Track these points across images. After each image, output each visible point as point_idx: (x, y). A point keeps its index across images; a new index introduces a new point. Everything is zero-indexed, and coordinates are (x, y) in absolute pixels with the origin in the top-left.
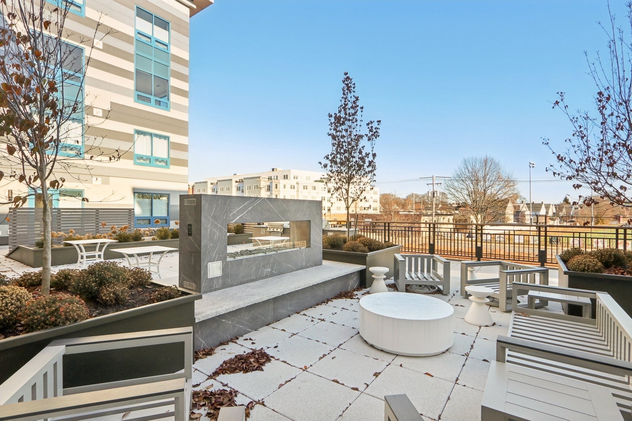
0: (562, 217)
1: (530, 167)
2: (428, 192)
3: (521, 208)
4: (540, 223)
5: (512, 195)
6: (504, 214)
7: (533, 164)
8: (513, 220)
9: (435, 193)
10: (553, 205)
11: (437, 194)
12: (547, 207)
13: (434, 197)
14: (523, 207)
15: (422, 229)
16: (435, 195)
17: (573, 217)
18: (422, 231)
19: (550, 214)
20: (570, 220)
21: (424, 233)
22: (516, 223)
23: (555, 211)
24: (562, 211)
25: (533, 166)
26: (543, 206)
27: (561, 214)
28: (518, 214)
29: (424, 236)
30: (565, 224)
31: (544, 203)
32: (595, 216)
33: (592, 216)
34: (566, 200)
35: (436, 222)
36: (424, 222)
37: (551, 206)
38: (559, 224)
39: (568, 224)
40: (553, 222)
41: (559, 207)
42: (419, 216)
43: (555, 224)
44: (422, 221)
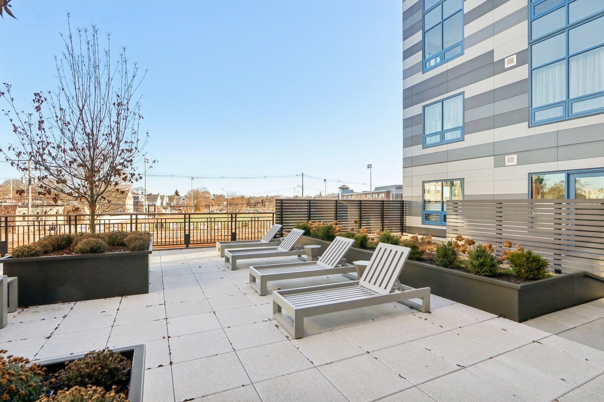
0: (173, 206)
1: (145, 162)
2: (22, 178)
3: (140, 199)
4: (150, 212)
5: (125, 186)
6: (125, 205)
7: (148, 160)
8: (133, 210)
9: (32, 180)
10: (166, 196)
11: (34, 181)
12: (162, 198)
13: (30, 184)
14: (141, 198)
15: (17, 224)
16: (32, 183)
17: (180, 207)
18: (18, 226)
19: (165, 204)
20: (179, 208)
21: (21, 229)
22: (135, 212)
23: (168, 201)
24: (173, 201)
25: (147, 161)
26: (159, 197)
27: (172, 204)
28: (137, 204)
29: (21, 231)
30: (174, 212)
31: (160, 194)
32: (194, 205)
33: (192, 205)
34: (177, 193)
35: (40, 214)
36: (21, 214)
37: (165, 198)
38: (169, 212)
39: (177, 212)
40: (165, 210)
41: (171, 198)
42: (14, 207)
43: (167, 212)
44: (17, 214)
